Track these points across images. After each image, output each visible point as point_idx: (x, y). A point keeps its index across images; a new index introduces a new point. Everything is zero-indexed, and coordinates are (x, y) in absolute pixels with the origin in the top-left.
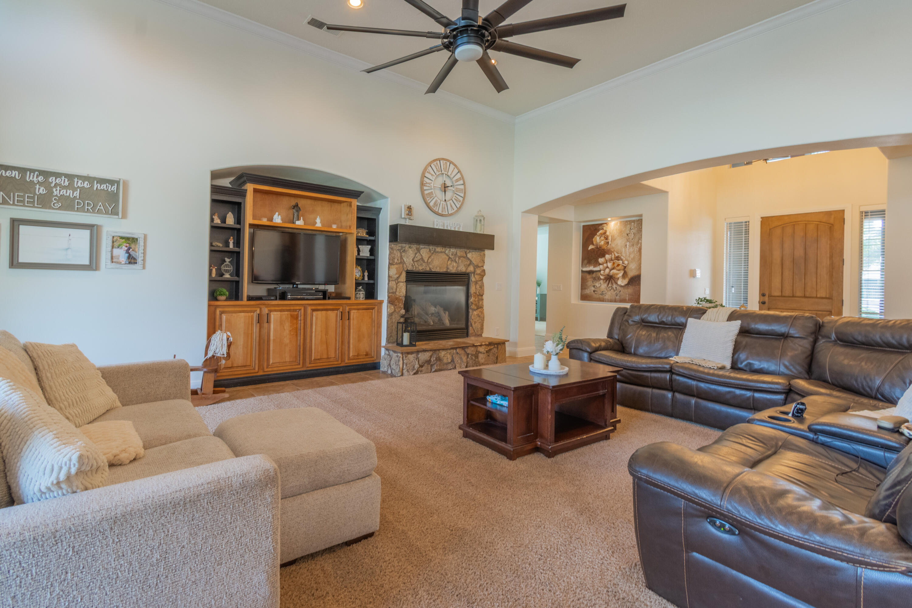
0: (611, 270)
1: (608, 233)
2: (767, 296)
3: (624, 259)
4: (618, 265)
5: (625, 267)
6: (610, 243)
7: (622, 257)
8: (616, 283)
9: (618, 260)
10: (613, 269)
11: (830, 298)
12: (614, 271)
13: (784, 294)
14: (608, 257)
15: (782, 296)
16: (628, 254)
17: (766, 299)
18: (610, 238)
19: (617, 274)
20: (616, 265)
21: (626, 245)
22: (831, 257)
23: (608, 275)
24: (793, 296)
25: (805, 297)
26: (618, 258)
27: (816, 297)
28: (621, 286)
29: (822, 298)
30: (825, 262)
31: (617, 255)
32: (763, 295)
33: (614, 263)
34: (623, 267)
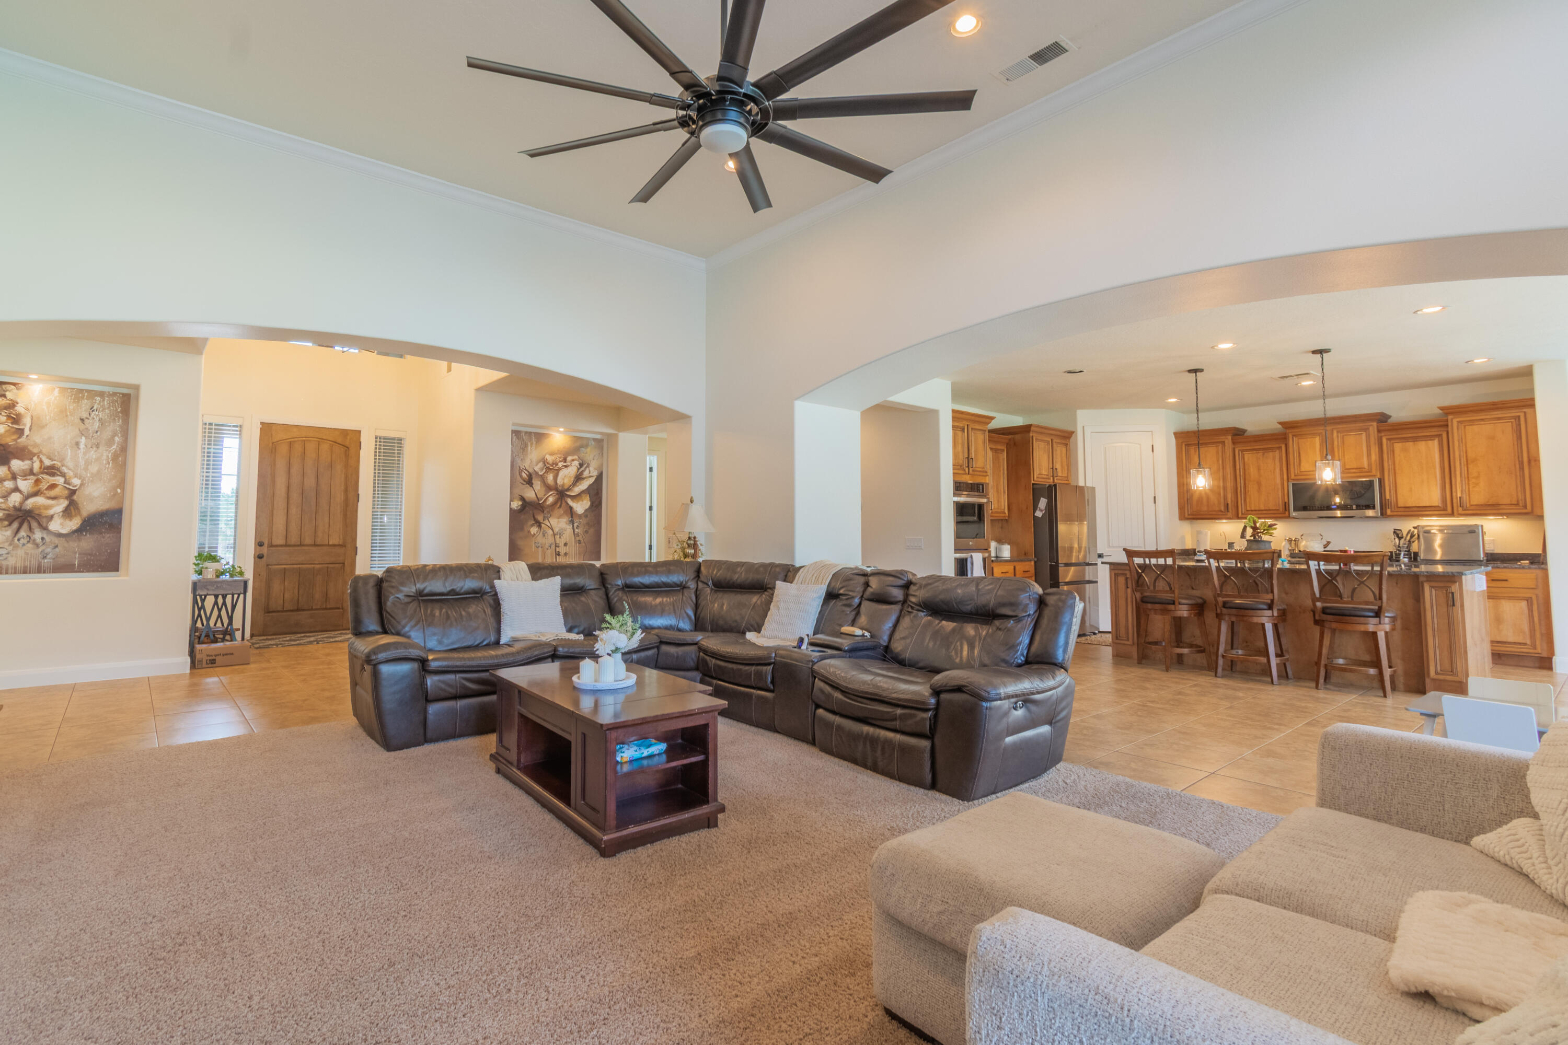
0: (27, 498)
1: (19, 409)
2: (266, 545)
3: (70, 474)
4: (53, 486)
5: (73, 492)
6: (27, 432)
7: (64, 469)
8: (45, 528)
9: (53, 475)
10: (35, 494)
11: (343, 546)
12: (40, 500)
13: (289, 543)
14: (17, 464)
15: (286, 545)
16: (82, 463)
17: (265, 550)
18: (27, 422)
19: (48, 507)
20: (44, 486)
21: (77, 444)
22: (346, 491)
23: (18, 509)
24: (301, 545)
25: (315, 545)
26: (52, 471)
27: (329, 545)
28: (60, 535)
29: (334, 545)
30: (339, 497)
31: (48, 463)
32: (260, 544)
33: (37, 482)
34: (66, 492)
